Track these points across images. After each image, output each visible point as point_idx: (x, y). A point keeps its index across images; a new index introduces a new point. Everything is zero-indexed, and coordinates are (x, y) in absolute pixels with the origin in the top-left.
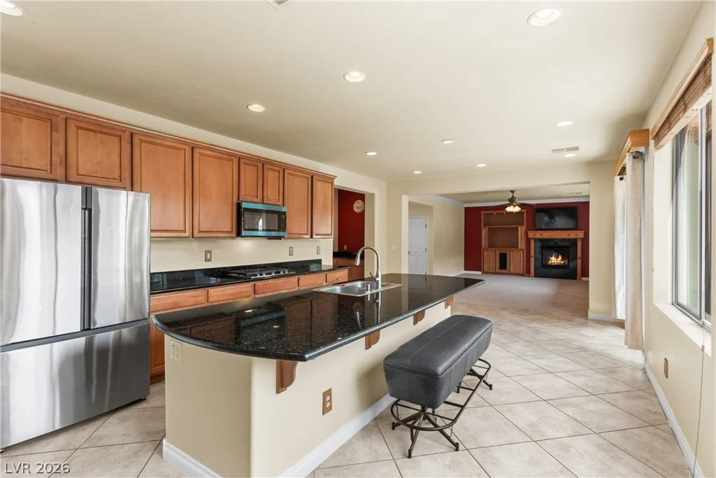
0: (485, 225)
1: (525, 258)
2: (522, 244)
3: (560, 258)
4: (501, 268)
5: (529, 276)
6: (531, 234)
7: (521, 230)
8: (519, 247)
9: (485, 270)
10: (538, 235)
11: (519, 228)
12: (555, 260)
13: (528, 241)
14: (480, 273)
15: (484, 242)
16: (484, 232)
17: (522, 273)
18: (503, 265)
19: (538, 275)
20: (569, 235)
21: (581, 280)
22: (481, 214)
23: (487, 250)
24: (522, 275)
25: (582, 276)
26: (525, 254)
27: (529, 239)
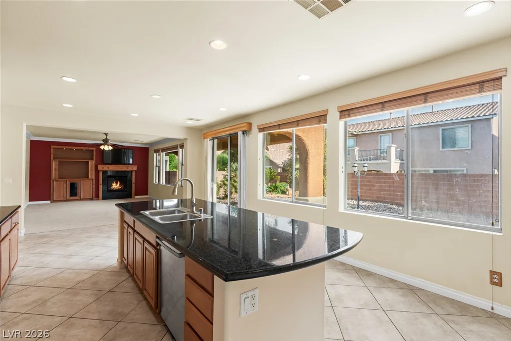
0: (54, 158)
1: (94, 186)
2: (92, 175)
3: (118, 185)
4: (71, 195)
5: (98, 200)
6: (100, 167)
7: (92, 164)
8: (90, 177)
9: (54, 199)
10: (106, 168)
11: (90, 162)
12: (115, 186)
13: (97, 172)
14: (49, 202)
15: (54, 174)
16: (54, 165)
17: (91, 197)
18: (74, 193)
19: (104, 198)
20: (128, 168)
21: (134, 198)
22: (51, 148)
23: (57, 181)
24: (92, 199)
25: (135, 195)
26: (94, 183)
27: (99, 171)
